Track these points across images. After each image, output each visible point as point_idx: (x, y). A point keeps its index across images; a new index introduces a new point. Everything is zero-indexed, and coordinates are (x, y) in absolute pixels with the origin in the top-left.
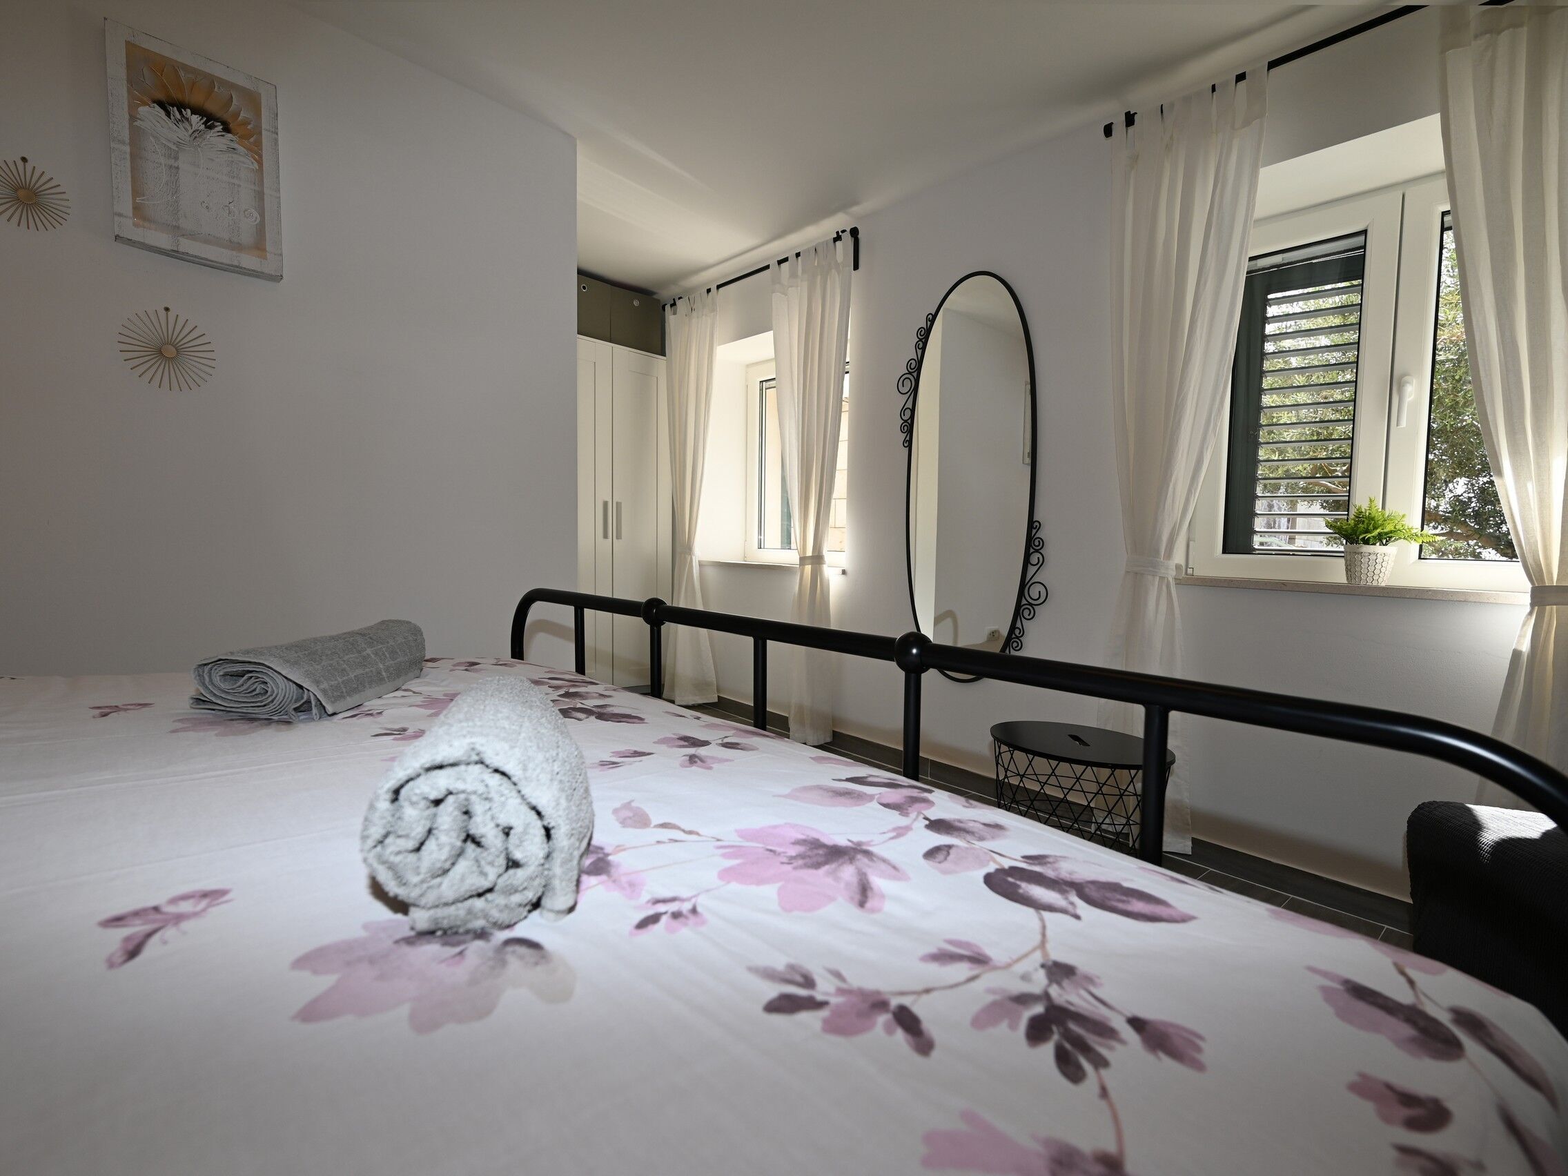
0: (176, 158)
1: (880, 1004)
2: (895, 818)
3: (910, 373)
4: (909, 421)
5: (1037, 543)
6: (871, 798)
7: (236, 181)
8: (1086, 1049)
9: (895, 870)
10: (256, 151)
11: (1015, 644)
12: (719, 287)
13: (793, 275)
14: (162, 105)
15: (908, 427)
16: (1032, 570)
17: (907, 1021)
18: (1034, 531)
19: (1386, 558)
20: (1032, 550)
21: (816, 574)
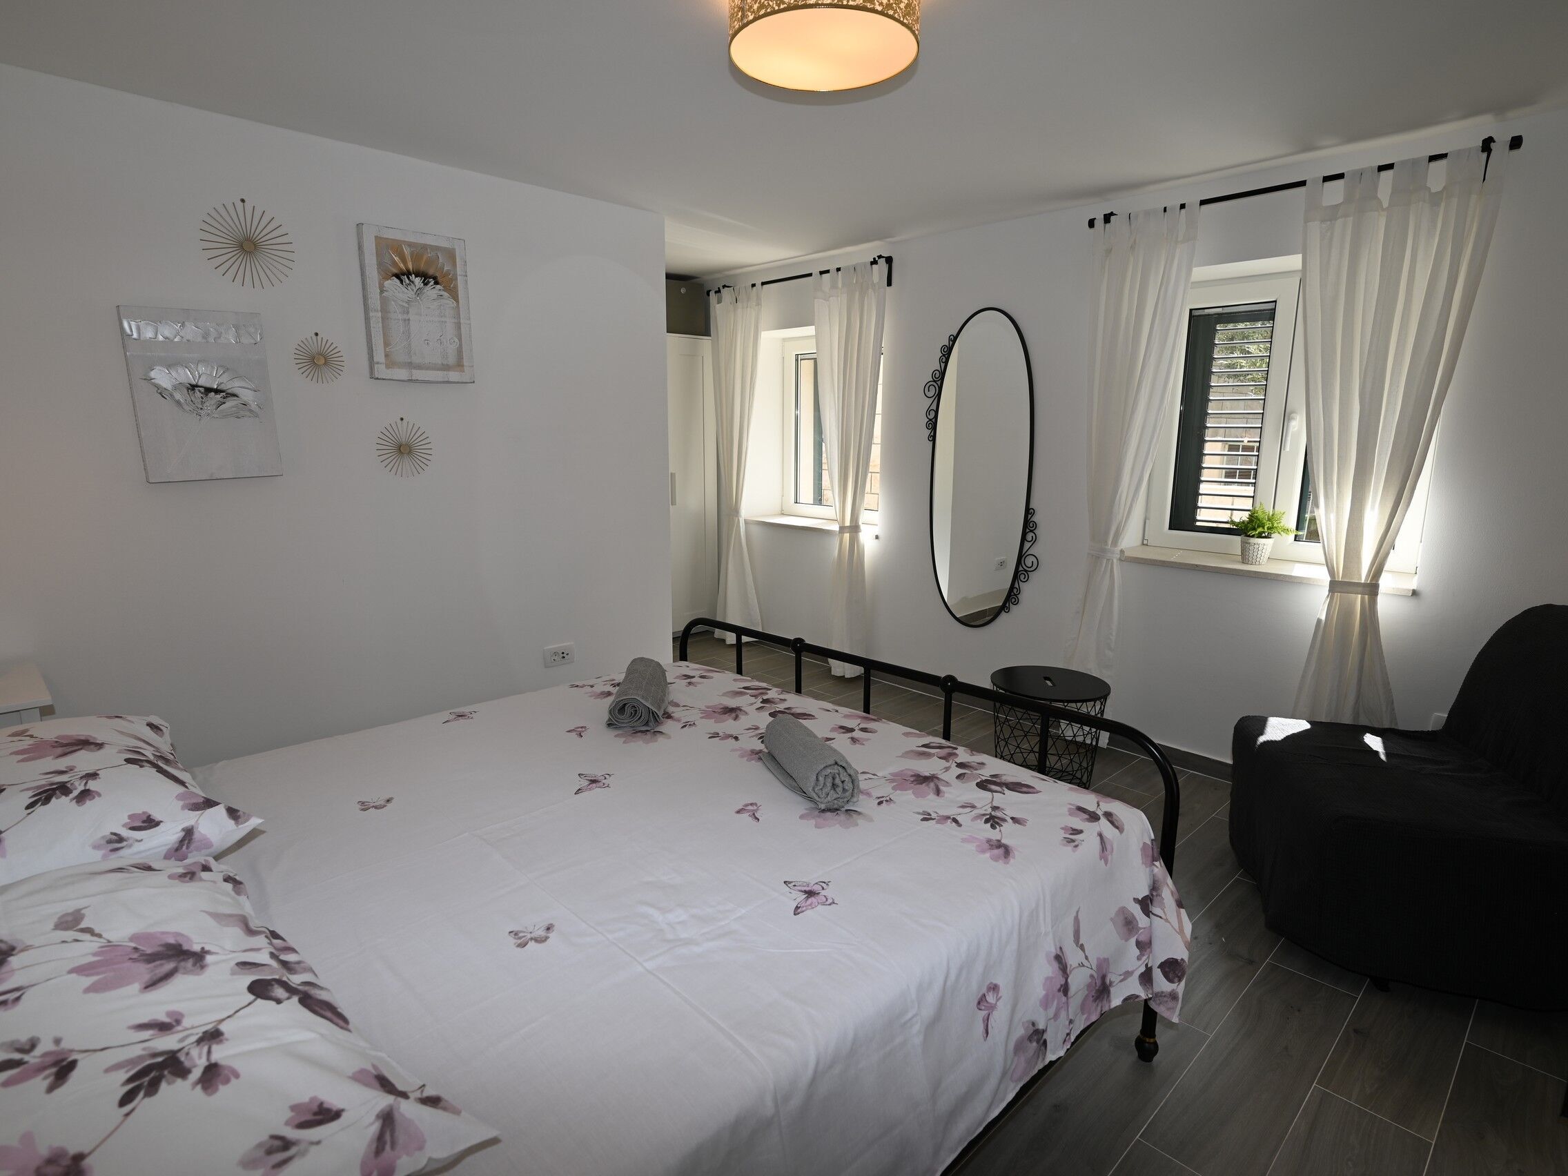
0: (408, 313)
1: (948, 818)
2: (944, 763)
3: (934, 381)
4: (934, 420)
5: (1031, 525)
6: (933, 755)
7: (443, 319)
8: (998, 823)
9: (947, 784)
10: (454, 296)
11: (1013, 600)
12: (763, 284)
13: (834, 286)
14: (397, 276)
15: (933, 425)
16: (1027, 545)
17: (955, 821)
18: (1030, 516)
19: (1265, 547)
20: (1028, 530)
21: (854, 540)
